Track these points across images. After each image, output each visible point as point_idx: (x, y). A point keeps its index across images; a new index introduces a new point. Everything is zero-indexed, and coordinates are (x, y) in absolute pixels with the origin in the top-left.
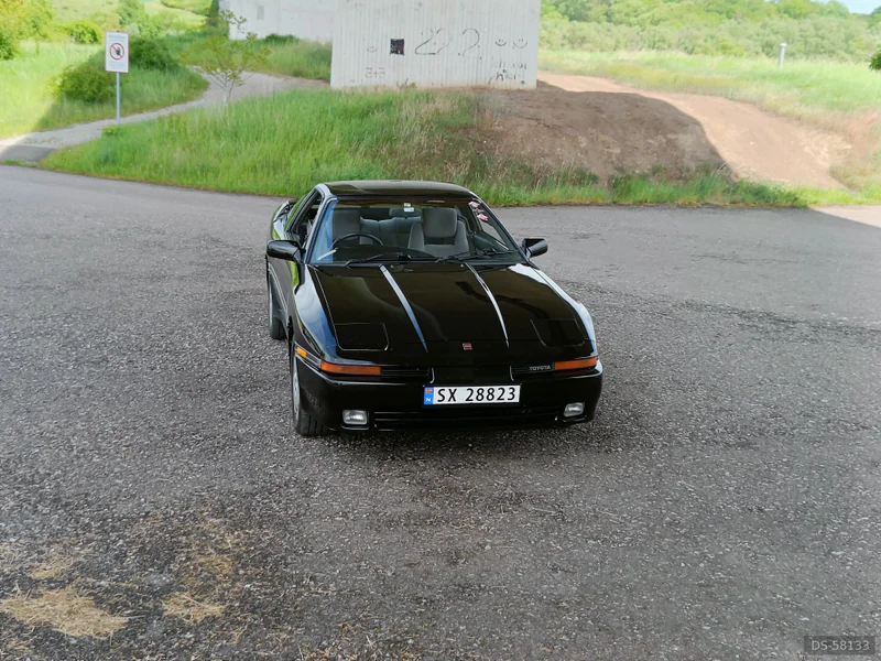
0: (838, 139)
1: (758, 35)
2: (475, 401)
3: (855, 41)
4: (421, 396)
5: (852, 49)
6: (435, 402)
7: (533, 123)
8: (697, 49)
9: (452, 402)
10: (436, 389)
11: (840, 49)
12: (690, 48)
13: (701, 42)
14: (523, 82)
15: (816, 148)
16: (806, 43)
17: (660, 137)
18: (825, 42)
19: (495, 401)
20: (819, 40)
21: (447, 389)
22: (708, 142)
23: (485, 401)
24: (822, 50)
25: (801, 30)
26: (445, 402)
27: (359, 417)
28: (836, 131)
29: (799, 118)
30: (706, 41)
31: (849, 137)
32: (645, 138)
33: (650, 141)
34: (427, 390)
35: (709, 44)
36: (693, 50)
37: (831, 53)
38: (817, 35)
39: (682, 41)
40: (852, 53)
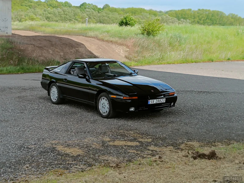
0: (125, 47)
1: (43, 14)
2: (157, 103)
3: (77, 16)
4: (147, 102)
5: (77, 19)
6: (150, 104)
7: (33, 46)
8: (22, 20)
9: (153, 103)
10: (150, 100)
11: (73, 19)
12: (19, 19)
13: (23, 17)
14: (7, 33)
15: (119, 50)
16: (61, 17)
17: (74, 49)
18: (68, 16)
19: (161, 102)
20: (66, 16)
21: (152, 100)
22: (88, 50)
23: (159, 102)
24: (67, 19)
25: (59, 12)
26: (152, 103)
27: (132, 109)
28: (124, 45)
29: (111, 42)
30: (25, 16)
31: (128, 47)
32: (69, 49)
33: (71, 50)
34: (149, 101)
35: (27, 18)
36: (21, 19)
37: (70, 20)
38: (64, 14)
39: (16, 16)
40: (77, 20)
